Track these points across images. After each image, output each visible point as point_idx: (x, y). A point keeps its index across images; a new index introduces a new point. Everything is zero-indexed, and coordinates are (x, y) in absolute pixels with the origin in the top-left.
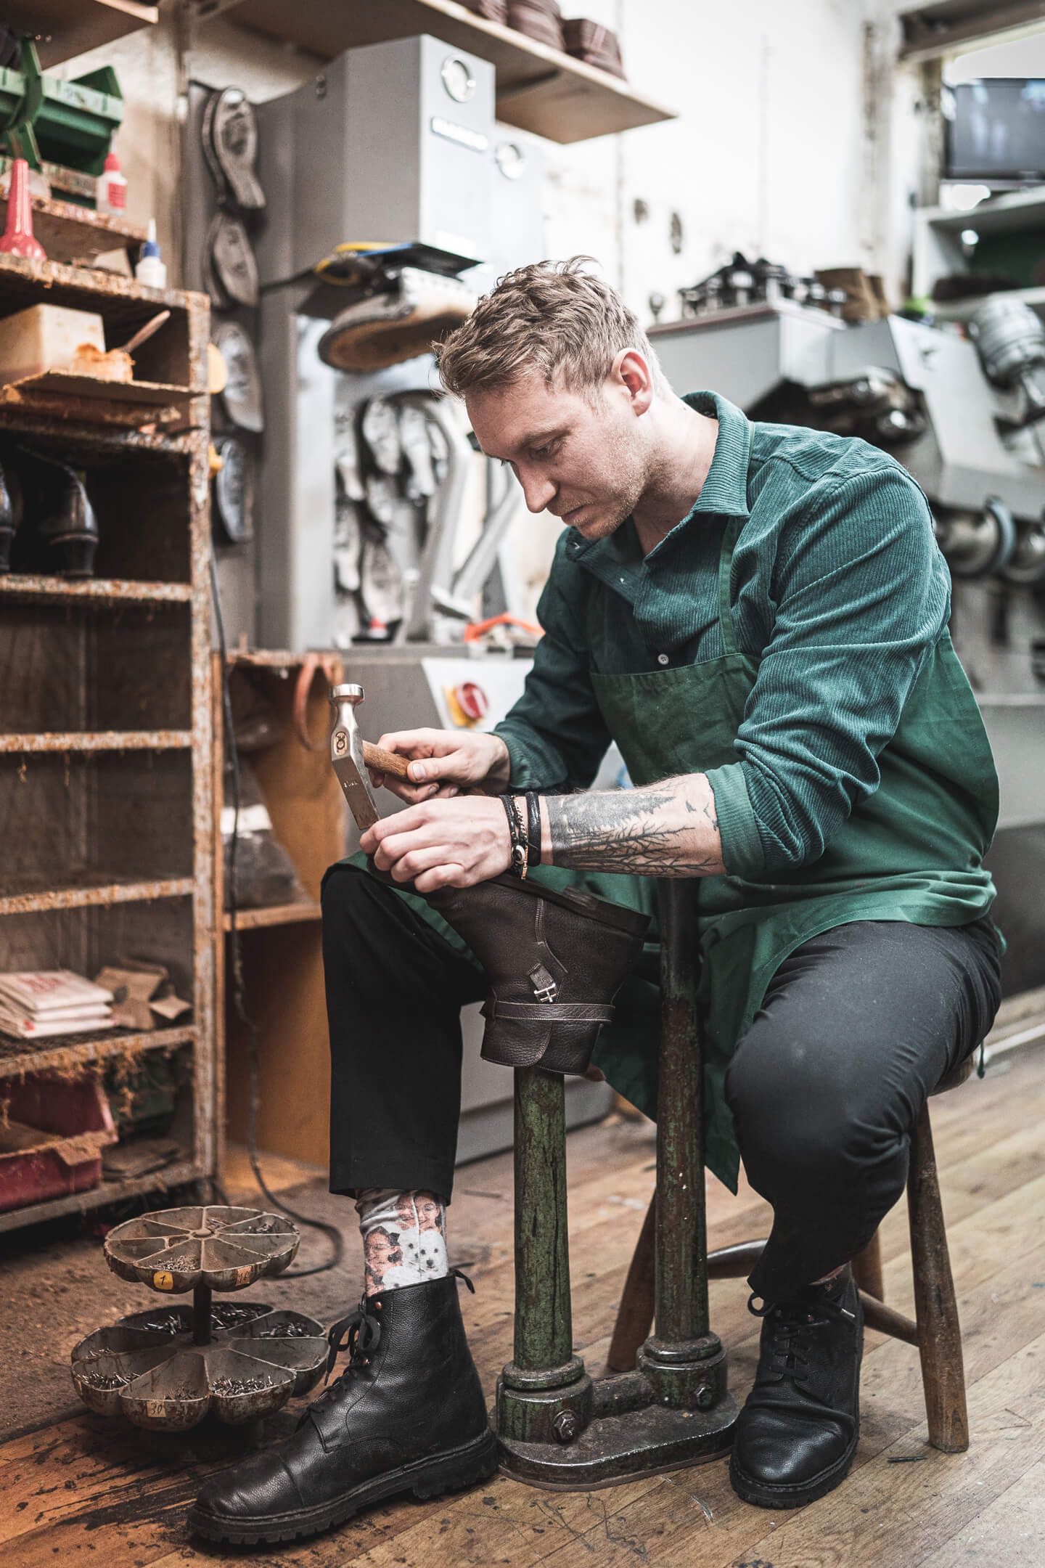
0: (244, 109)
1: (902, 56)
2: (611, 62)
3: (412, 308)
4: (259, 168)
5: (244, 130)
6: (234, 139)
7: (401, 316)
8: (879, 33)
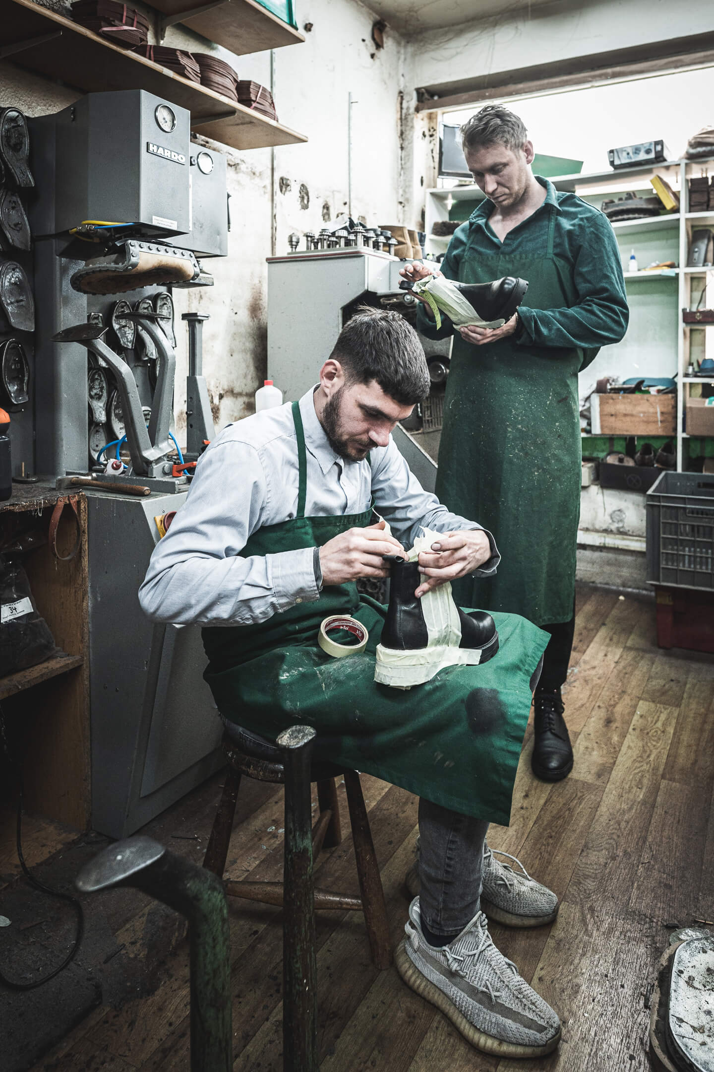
0: (21, 122)
1: (417, 110)
2: (268, 108)
3: (135, 265)
4: (31, 162)
5: (21, 135)
6: (13, 141)
7: (126, 270)
8: (406, 98)
